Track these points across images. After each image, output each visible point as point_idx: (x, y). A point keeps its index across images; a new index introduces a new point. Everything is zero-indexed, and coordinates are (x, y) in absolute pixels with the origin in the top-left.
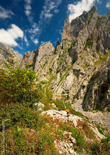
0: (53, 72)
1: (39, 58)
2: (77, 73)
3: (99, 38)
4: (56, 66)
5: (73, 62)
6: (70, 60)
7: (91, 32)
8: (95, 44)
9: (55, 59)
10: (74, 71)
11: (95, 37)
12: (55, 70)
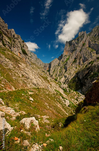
0: (57, 76)
1: (51, 69)
2: (65, 77)
3: (80, 58)
4: (58, 73)
5: (66, 72)
6: (64, 71)
7: (76, 55)
8: (78, 61)
9: (59, 69)
10: (65, 76)
11: (79, 57)
12: (58, 75)
